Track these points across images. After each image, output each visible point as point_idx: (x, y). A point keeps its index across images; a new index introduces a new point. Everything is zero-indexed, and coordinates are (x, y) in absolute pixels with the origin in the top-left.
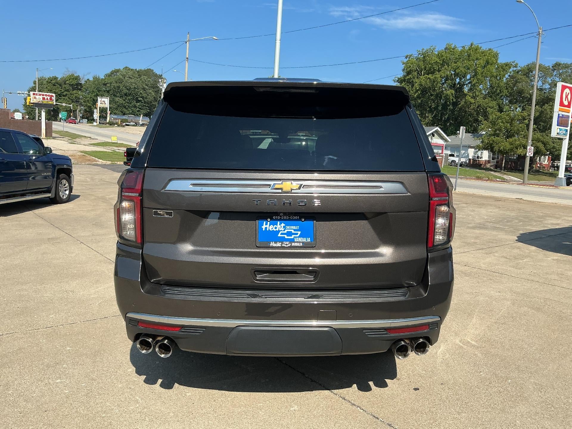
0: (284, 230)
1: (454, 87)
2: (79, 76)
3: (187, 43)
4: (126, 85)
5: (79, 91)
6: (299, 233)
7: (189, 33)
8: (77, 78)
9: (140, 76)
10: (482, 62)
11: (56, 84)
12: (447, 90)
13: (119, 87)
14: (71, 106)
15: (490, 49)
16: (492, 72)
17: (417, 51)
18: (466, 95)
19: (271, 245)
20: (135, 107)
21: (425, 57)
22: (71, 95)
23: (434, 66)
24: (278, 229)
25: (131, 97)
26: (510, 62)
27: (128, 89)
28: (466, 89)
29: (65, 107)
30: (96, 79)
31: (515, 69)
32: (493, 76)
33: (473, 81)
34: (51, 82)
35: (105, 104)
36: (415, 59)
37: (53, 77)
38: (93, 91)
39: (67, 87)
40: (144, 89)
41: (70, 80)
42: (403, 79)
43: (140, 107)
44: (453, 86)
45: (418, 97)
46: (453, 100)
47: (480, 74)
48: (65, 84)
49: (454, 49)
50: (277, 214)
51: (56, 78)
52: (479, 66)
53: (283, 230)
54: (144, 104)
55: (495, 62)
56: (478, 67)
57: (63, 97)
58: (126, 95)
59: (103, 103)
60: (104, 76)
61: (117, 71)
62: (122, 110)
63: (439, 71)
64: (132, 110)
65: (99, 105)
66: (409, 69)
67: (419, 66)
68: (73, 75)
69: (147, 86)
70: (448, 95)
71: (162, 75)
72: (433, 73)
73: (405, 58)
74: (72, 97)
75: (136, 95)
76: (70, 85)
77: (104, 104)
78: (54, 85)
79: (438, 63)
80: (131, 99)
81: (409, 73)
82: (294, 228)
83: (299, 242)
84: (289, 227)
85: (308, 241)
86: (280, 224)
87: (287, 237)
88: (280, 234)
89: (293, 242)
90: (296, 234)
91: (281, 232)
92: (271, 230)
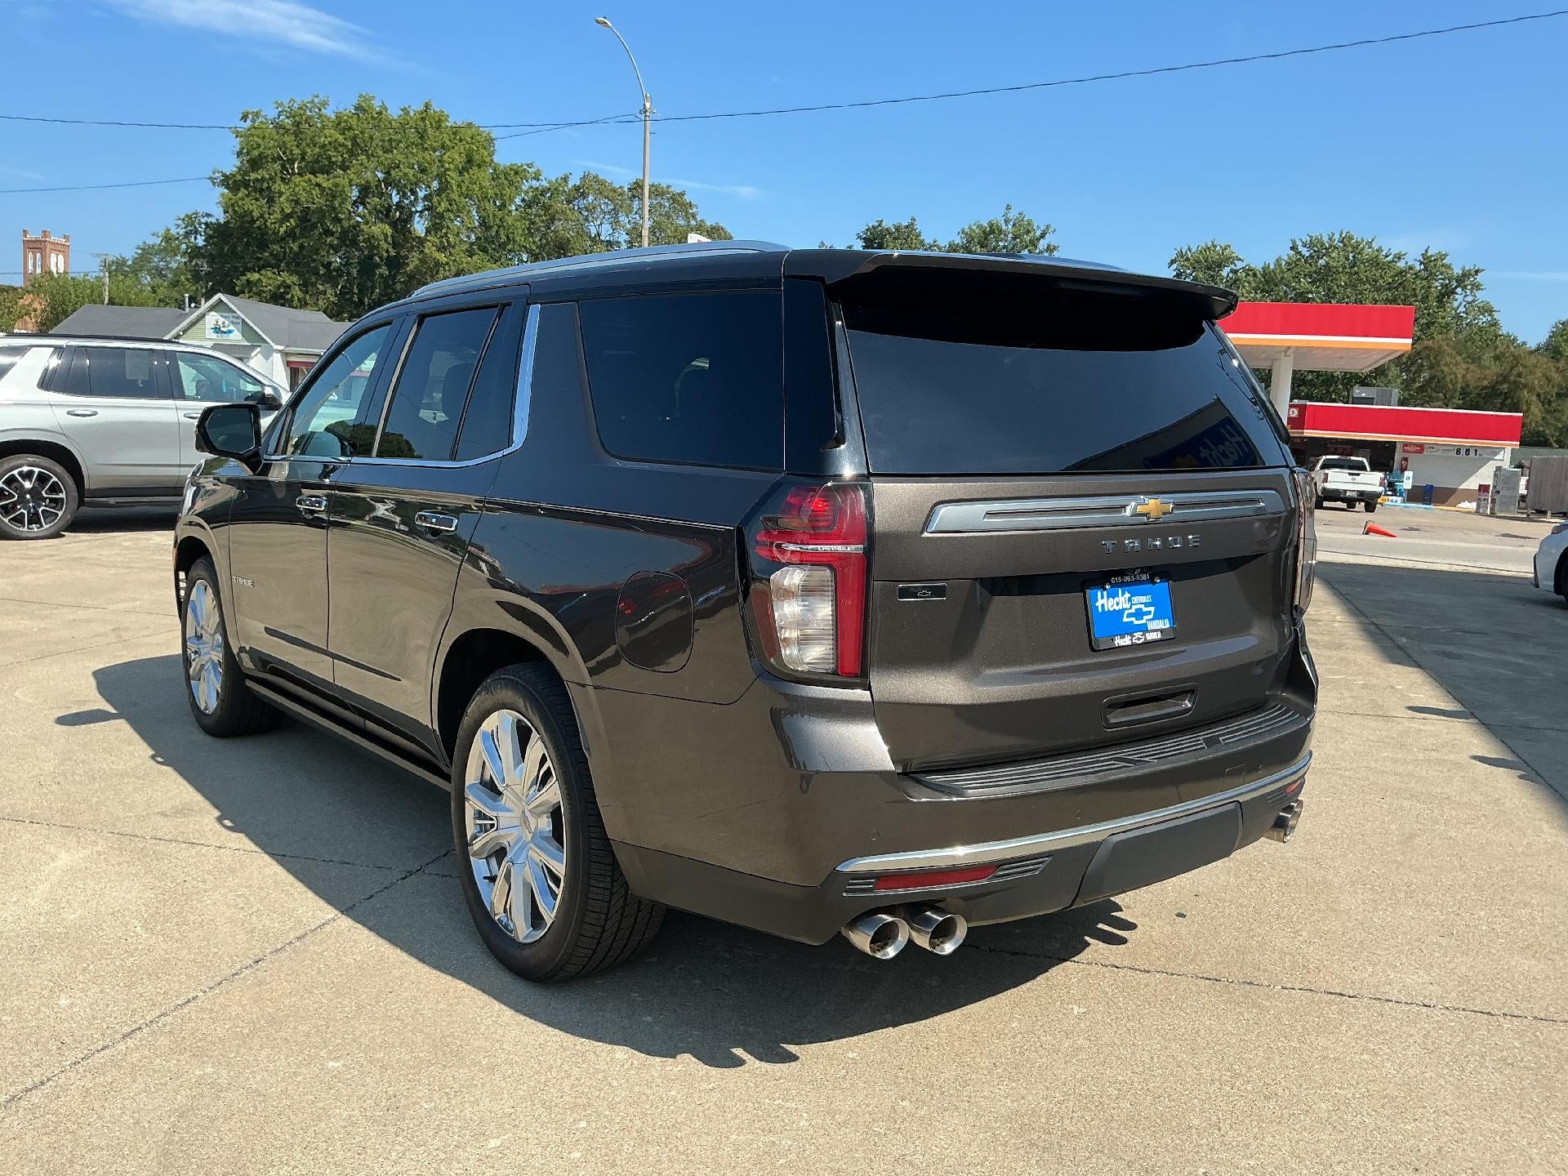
0: (1131, 608)
1: (387, 216)
6: (1152, 609)
10: (457, 157)
12: (370, 224)
15: (470, 125)
16: (484, 187)
17: (276, 102)
18: (421, 241)
19: (1116, 642)
21: (299, 123)
23: (332, 154)
24: (1120, 607)
26: (522, 166)
28: (419, 226)
31: (535, 183)
32: (486, 197)
33: (439, 204)
36: (271, 126)
42: (239, 177)
44: (385, 214)
45: (291, 234)
46: (387, 251)
47: (455, 188)
49: (380, 113)
50: (1121, 573)
52: (452, 166)
53: (1129, 607)
55: (488, 160)
56: (448, 169)
63: (345, 168)
66: (256, 153)
67: (283, 146)
70: (373, 236)
72: (326, 171)
73: (242, 119)
79: (343, 145)
81: (255, 164)
82: (1143, 599)
83: (1156, 631)
84: (1136, 599)
85: (1168, 626)
86: (1123, 594)
87: (1136, 622)
88: (1125, 615)
89: (1148, 631)
90: (1149, 613)
91: (1126, 612)
92: (1111, 609)
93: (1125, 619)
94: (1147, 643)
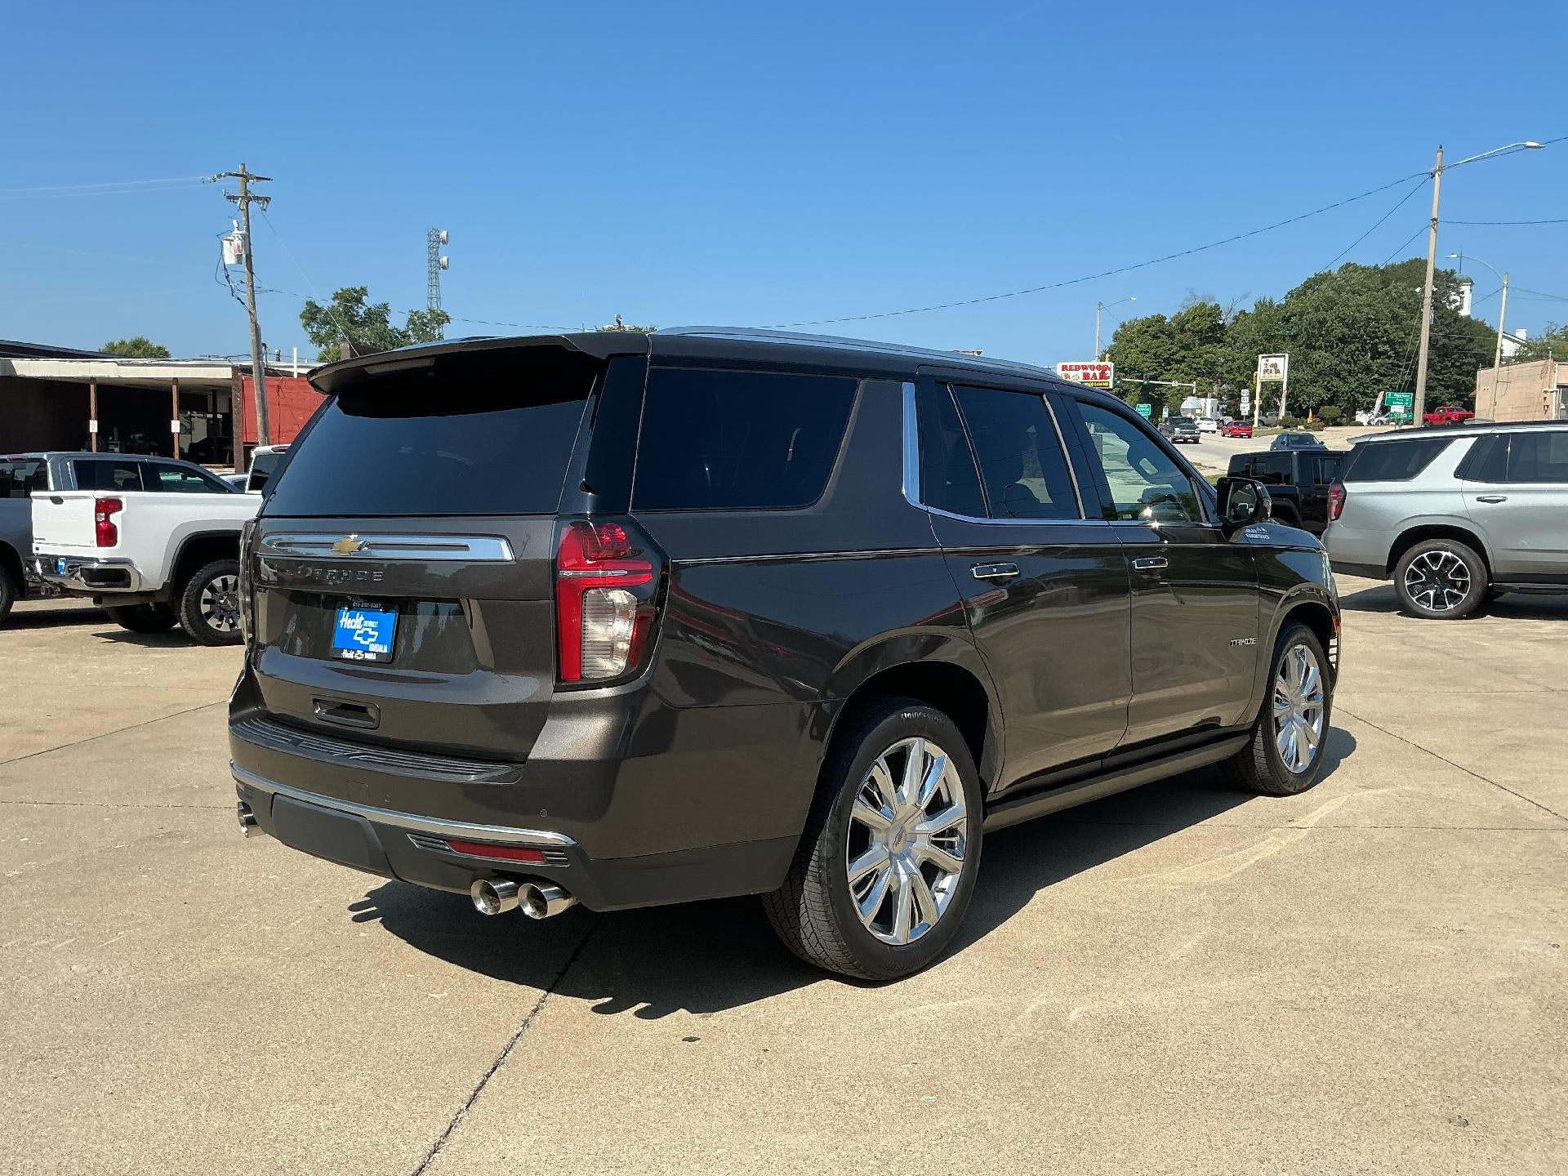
2: (1217, 306)
3: (1437, 175)
4: (1344, 314)
5: (1215, 344)
6: (376, 634)
7: (1441, 147)
8: (1215, 312)
9: (1385, 283)
11: (1160, 334)
13: (1322, 322)
14: (1194, 384)
19: (344, 654)
20: (1368, 369)
22: (1195, 357)
24: (354, 627)
25: (1357, 345)
27: (1347, 326)
29: (1178, 391)
30: (1262, 306)
34: (1147, 332)
35: (1278, 372)
37: (1153, 317)
38: (1254, 341)
39: (1186, 338)
40: (1395, 318)
41: (1194, 318)
43: (1382, 371)
48: (1182, 331)
51: (1161, 319)
53: (360, 628)
54: (1395, 361)
57: (1176, 366)
58: (1342, 340)
59: (1271, 371)
60: (1286, 297)
61: (1320, 279)
62: (1329, 383)
64: (1357, 380)
65: (1261, 376)
68: (1204, 305)
69: (1405, 308)
71: (1453, 272)
74: (1199, 363)
75: (1372, 339)
76: (1193, 332)
77: (1273, 371)
78: (1155, 337)
80: (1357, 349)
82: (372, 624)
83: (374, 652)
84: (366, 623)
85: (385, 651)
86: (360, 616)
87: (362, 642)
88: (356, 634)
89: (368, 652)
90: (373, 636)
91: (358, 632)
92: (348, 627)
93: (355, 638)
94: (364, 662)
